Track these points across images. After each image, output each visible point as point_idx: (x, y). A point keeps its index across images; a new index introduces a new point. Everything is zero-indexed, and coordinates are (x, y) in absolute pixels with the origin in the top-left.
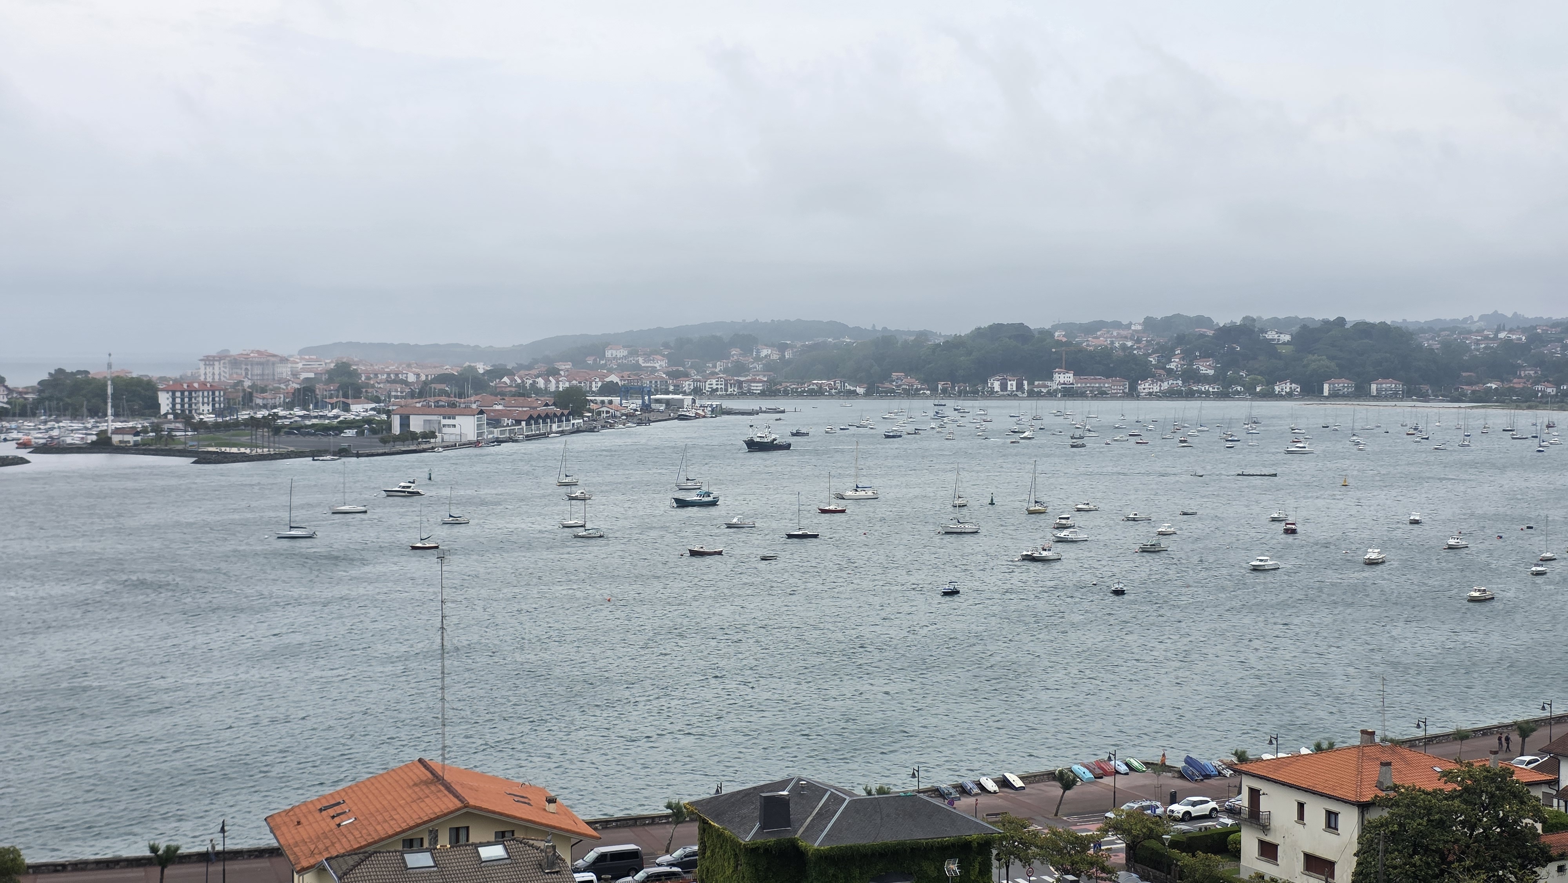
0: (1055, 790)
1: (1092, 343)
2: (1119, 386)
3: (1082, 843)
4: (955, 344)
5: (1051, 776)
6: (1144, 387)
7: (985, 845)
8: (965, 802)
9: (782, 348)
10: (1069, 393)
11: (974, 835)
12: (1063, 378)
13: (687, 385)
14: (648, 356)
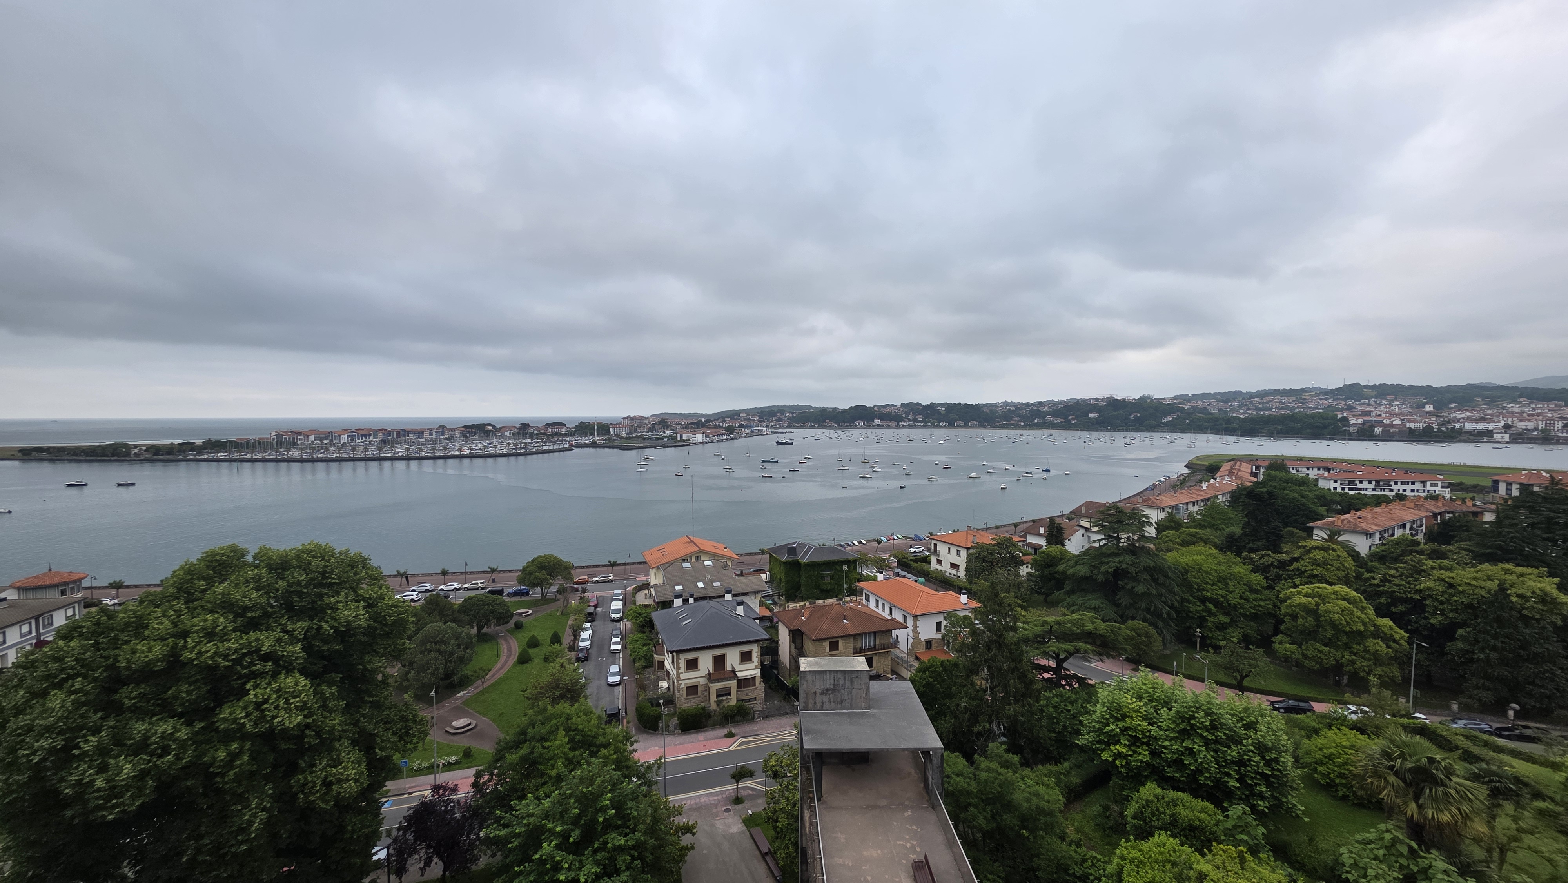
0: (876, 544)
1: (885, 411)
2: (894, 424)
3: (884, 560)
4: (844, 411)
5: (874, 540)
6: (901, 424)
7: (855, 561)
8: (849, 548)
9: (793, 413)
10: (879, 426)
11: (851, 558)
12: (877, 421)
13: (764, 424)
14: (753, 416)
